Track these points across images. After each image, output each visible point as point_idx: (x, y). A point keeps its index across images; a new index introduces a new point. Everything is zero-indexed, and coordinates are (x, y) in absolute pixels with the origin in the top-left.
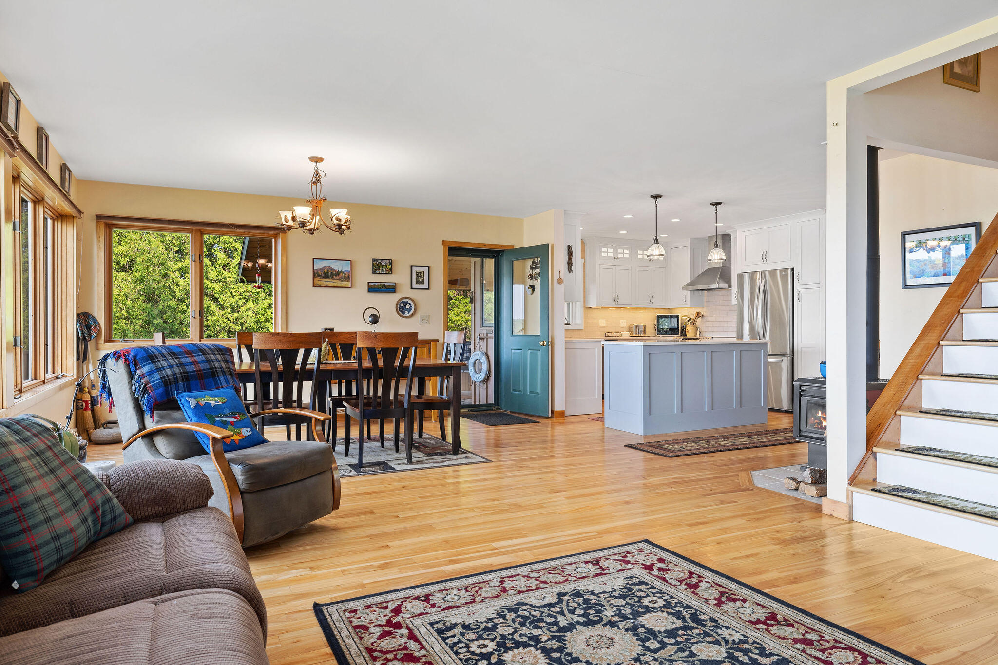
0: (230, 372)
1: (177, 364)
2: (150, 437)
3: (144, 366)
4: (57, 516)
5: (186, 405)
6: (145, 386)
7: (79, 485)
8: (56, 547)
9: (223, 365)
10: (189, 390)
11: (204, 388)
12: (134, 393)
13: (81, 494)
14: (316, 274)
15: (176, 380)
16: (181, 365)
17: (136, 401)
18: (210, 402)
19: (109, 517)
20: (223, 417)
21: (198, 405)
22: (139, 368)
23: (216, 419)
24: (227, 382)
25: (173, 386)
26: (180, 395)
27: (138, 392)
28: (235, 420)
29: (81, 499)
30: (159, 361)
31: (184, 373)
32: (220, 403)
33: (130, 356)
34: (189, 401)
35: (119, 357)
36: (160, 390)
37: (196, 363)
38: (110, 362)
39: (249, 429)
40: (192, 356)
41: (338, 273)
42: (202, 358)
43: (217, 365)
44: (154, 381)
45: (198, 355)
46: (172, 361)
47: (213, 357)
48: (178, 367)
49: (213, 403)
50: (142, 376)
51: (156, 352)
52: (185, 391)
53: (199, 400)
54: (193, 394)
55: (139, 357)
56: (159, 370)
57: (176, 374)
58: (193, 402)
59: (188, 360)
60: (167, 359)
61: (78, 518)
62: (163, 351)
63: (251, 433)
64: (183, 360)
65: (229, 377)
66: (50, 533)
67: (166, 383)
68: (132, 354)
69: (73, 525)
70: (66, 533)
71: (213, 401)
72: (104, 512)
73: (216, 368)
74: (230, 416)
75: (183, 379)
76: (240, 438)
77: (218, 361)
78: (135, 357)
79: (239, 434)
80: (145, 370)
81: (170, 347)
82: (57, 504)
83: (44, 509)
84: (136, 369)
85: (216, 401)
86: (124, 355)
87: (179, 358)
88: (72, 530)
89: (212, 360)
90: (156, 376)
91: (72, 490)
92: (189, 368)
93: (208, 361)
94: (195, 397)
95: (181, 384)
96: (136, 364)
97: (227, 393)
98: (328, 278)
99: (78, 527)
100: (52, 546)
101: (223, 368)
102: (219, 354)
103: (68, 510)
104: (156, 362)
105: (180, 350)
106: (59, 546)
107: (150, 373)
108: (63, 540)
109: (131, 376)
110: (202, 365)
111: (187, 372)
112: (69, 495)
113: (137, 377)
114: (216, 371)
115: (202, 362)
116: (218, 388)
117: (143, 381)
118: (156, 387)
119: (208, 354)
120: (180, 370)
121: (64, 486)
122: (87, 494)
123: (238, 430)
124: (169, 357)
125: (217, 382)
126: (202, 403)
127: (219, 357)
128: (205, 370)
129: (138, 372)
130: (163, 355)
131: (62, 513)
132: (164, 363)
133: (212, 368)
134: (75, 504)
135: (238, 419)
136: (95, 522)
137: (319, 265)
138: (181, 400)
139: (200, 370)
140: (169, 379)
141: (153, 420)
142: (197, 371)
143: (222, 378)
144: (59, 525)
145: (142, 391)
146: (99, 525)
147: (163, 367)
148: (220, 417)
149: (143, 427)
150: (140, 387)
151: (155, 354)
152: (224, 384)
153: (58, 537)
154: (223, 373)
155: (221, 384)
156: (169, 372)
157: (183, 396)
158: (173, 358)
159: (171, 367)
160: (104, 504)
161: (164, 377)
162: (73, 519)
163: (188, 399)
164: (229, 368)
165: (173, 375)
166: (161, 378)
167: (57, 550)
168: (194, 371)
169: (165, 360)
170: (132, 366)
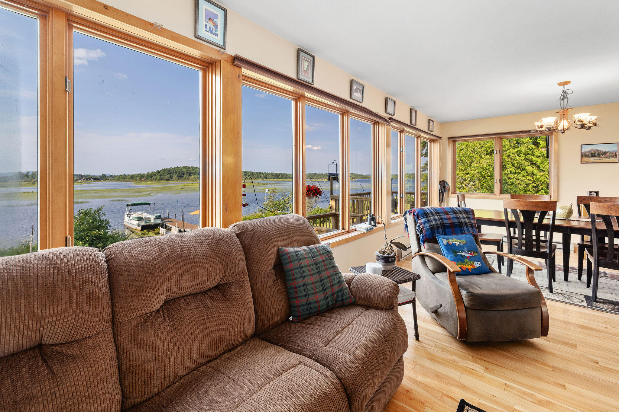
0: (471, 225)
1: (439, 219)
2: (423, 257)
3: (422, 219)
4: (312, 294)
5: (441, 243)
6: (422, 229)
7: (330, 280)
8: (308, 308)
9: (467, 220)
10: (445, 234)
11: (454, 233)
12: (417, 232)
13: (329, 285)
14: (583, 155)
15: (438, 228)
16: (441, 219)
17: (417, 236)
18: (455, 243)
19: (340, 299)
20: (463, 253)
21: (448, 243)
22: (420, 220)
23: (458, 253)
24: (469, 231)
25: (436, 231)
26: (438, 237)
27: (418, 232)
28: (471, 256)
29: (328, 288)
30: (430, 217)
31: (443, 224)
32: (462, 244)
33: (416, 213)
34: (443, 241)
35: (411, 213)
36: (429, 232)
37: (450, 219)
38: (408, 214)
39: (479, 263)
40: (448, 215)
41: (605, 153)
42: (454, 216)
43: (463, 220)
44: (426, 227)
45: (451, 214)
46: (436, 217)
47: (460, 215)
48: (439, 220)
49: (457, 243)
50: (421, 224)
51: (429, 212)
52: (443, 234)
53: (449, 241)
54: (446, 236)
55: (420, 214)
56: (429, 221)
57: (438, 224)
58: (445, 242)
59: (445, 217)
60: (434, 216)
61: (323, 296)
62: (433, 211)
63: (480, 265)
64: (442, 217)
65: (470, 228)
66: (306, 301)
67: (432, 229)
68: (417, 212)
69: (319, 299)
70: (314, 303)
71: (458, 242)
72: (337, 295)
73: (462, 222)
74: (467, 252)
75: (442, 227)
76: (473, 268)
77: (464, 218)
78: (418, 214)
79: (472, 265)
80: (422, 221)
81: (437, 209)
82: (314, 288)
83: (306, 290)
84: (418, 220)
85: (460, 243)
86: (413, 212)
87: (440, 215)
88: (318, 302)
89: (460, 217)
90: (427, 225)
91: (325, 283)
92: (446, 222)
93: (458, 218)
94: (447, 239)
95: (440, 230)
96: (418, 218)
97: (467, 238)
98: (595, 157)
99: (322, 300)
100: (306, 307)
101: (466, 222)
102: (465, 214)
103: (320, 292)
104: (428, 217)
105: (442, 211)
106: (309, 308)
107: (425, 223)
108: (312, 306)
109: (416, 223)
110: (453, 220)
111: (444, 224)
112: (323, 285)
113: (418, 223)
114: (462, 224)
115: (453, 218)
116: (462, 234)
117: (421, 226)
118: (427, 230)
119: (458, 214)
120: (440, 222)
121: (321, 280)
122: (332, 286)
123: (472, 262)
124: (435, 215)
125: (462, 231)
126: (451, 243)
127: (465, 216)
128: (455, 223)
129: (419, 221)
130: (432, 213)
131: (316, 293)
132: (432, 218)
133: (460, 222)
134: (324, 290)
135: (472, 255)
136: (332, 300)
137: (586, 149)
138: (439, 240)
139: (452, 223)
140: (434, 227)
141: (425, 247)
142: (450, 223)
143: (465, 228)
144: (312, 298)
145: (420, 232)
146: (334, 302)
147: (431, 220)
148: (461, 253)
149: (420, 250)
150: (419, 229)
151: (428, 213)
152: (466, 232)
153: (310, 304)
154: (467, 225)
155: (465, 232)
156: (434, 223)
157: (440, 238)
158: (437, 216)
159: (435, 220)
160: (338, 292)
161: (432, 225)
162: (321, 296)
163: (443, 240)
164: (471, 223)
165: (436, 224)
166: (430, 226)
167: (308, 309)
168: (449, 223)
169: (433, 216)
170: (416, 218)
